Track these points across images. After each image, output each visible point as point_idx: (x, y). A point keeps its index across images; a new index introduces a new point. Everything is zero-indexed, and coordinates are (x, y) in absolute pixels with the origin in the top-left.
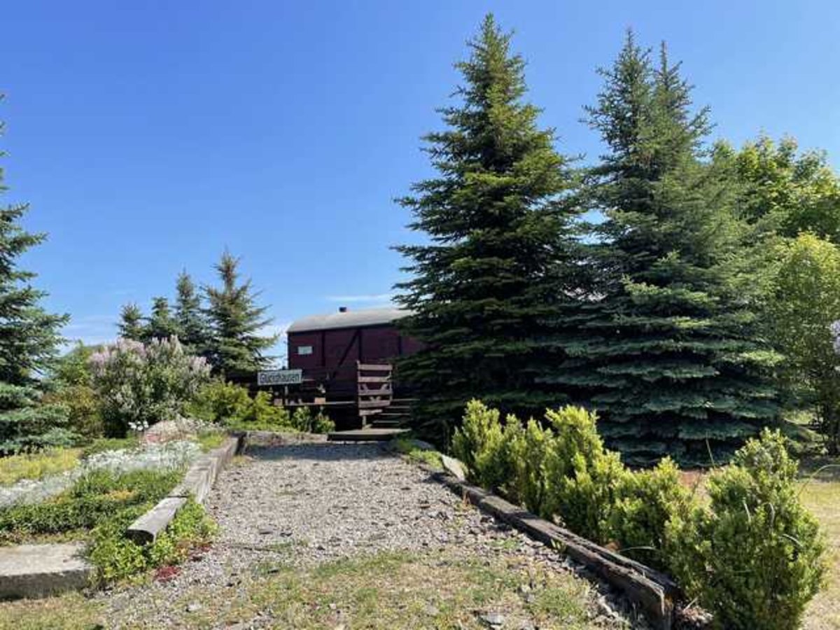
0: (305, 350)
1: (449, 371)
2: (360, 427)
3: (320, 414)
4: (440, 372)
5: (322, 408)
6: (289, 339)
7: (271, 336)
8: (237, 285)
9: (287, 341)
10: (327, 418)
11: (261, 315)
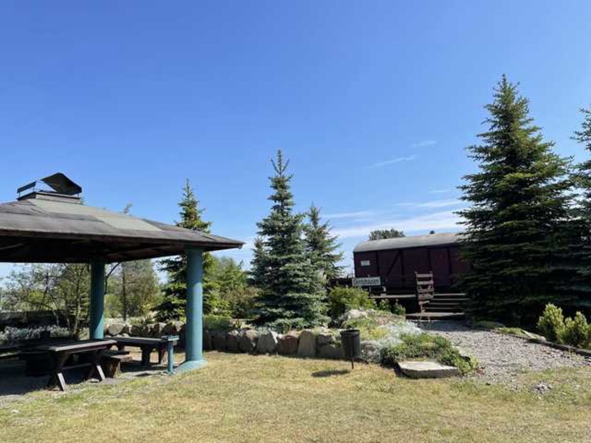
0: (366, 263)
1: (500, 283)
2: (419, 311)
3: (396, 304)
4: (495, 283)
5: (397, 300)
6: (354, 256)
7: (338, 254)
8: (320, 224)
9: (353, 257)
10: (401, 306)
11: (334, 242)
